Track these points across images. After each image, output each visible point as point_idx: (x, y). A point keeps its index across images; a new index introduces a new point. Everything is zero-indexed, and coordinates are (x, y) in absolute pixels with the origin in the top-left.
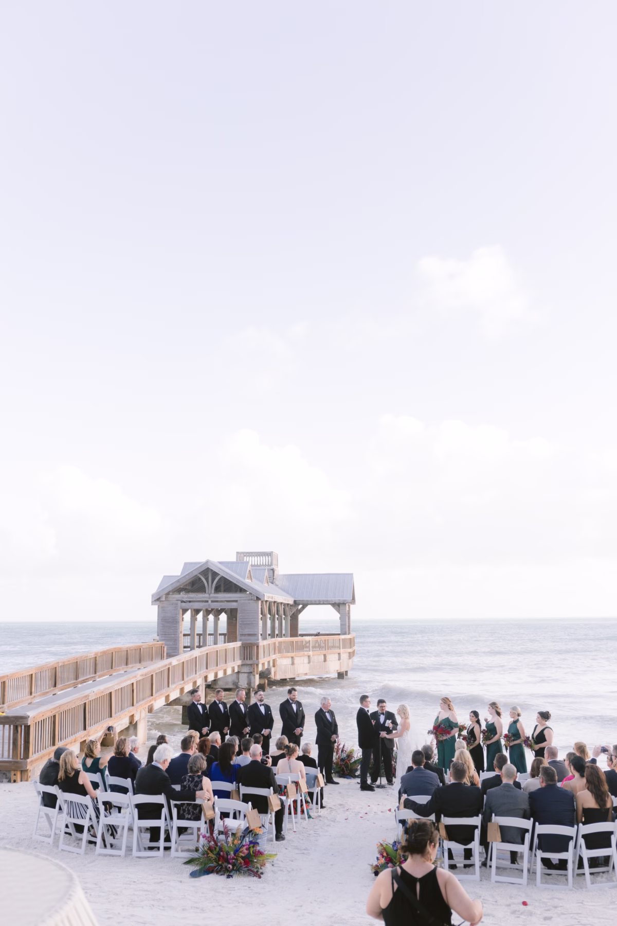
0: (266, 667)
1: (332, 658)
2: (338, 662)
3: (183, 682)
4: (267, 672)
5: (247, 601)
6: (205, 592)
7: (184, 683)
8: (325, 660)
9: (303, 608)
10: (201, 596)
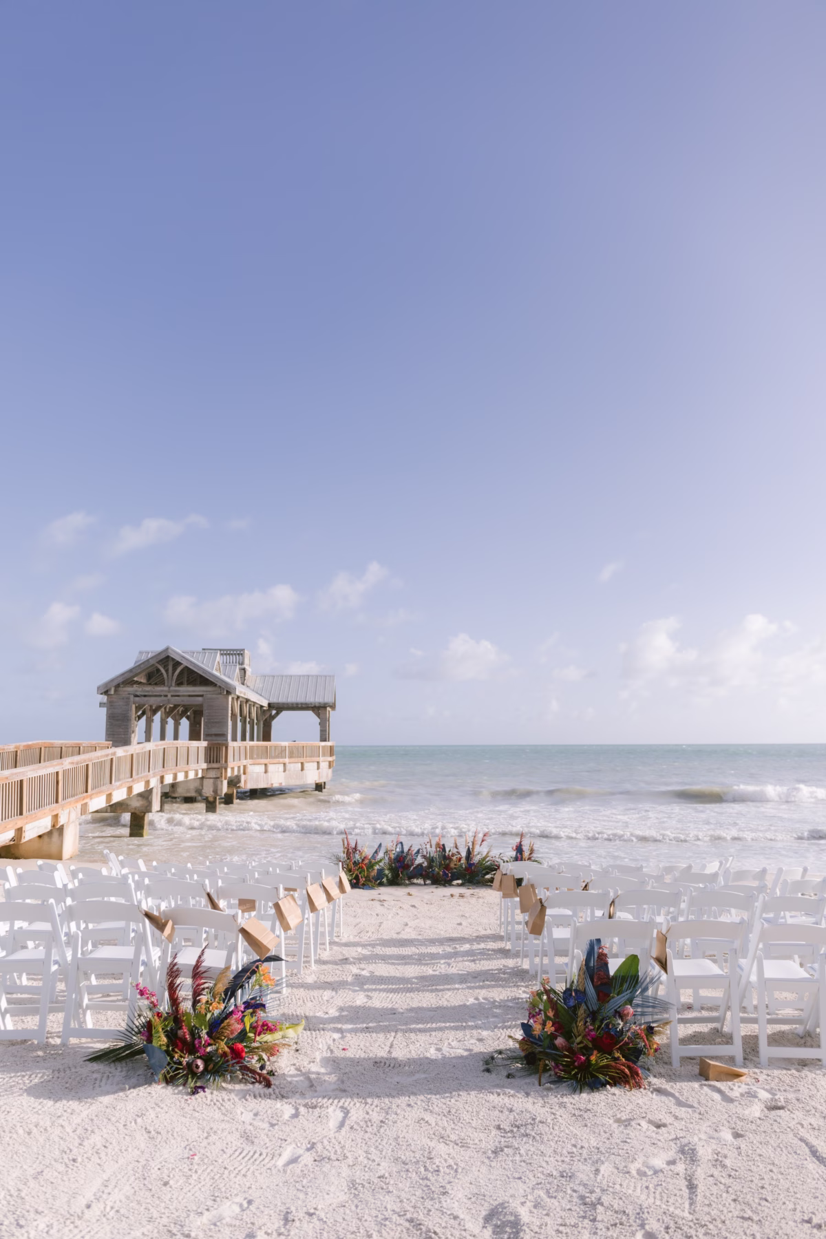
0: (236, 773)
1: (310, 767)
2: (317, 771)
3: (131, 779)
4: (236, 780)
5: (214, 696)
6: (164, 684)
7: (133, 781)
8: (302, 769)
9: (277, 714)
10: (158, 689)
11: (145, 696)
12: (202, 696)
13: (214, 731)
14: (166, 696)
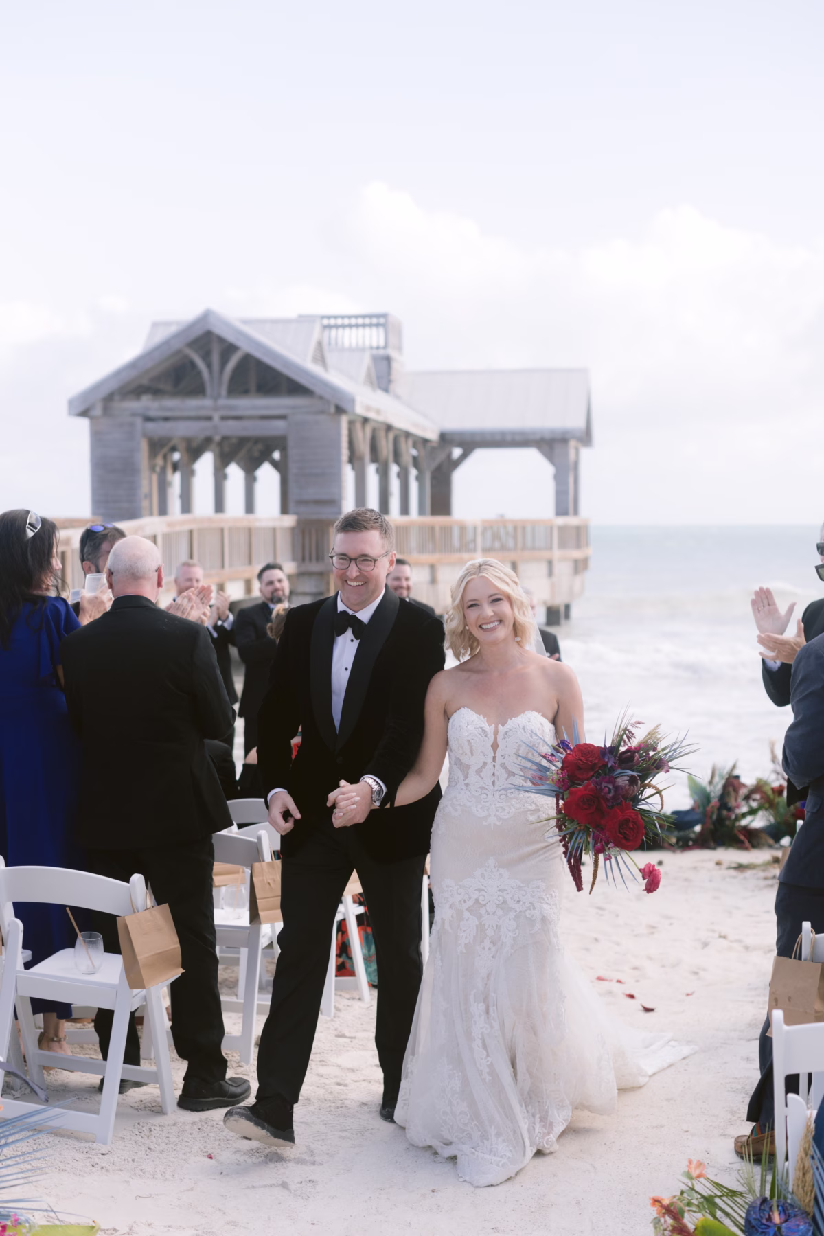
1: (533, 570)
2: (549, 581)
5: (309, 417)
6: (203, 393)
9: (464, 456)
10: (193, 404)
11: (166, 419)
12: (283, 417)
13: (312, 493)
14: (209, 418)
